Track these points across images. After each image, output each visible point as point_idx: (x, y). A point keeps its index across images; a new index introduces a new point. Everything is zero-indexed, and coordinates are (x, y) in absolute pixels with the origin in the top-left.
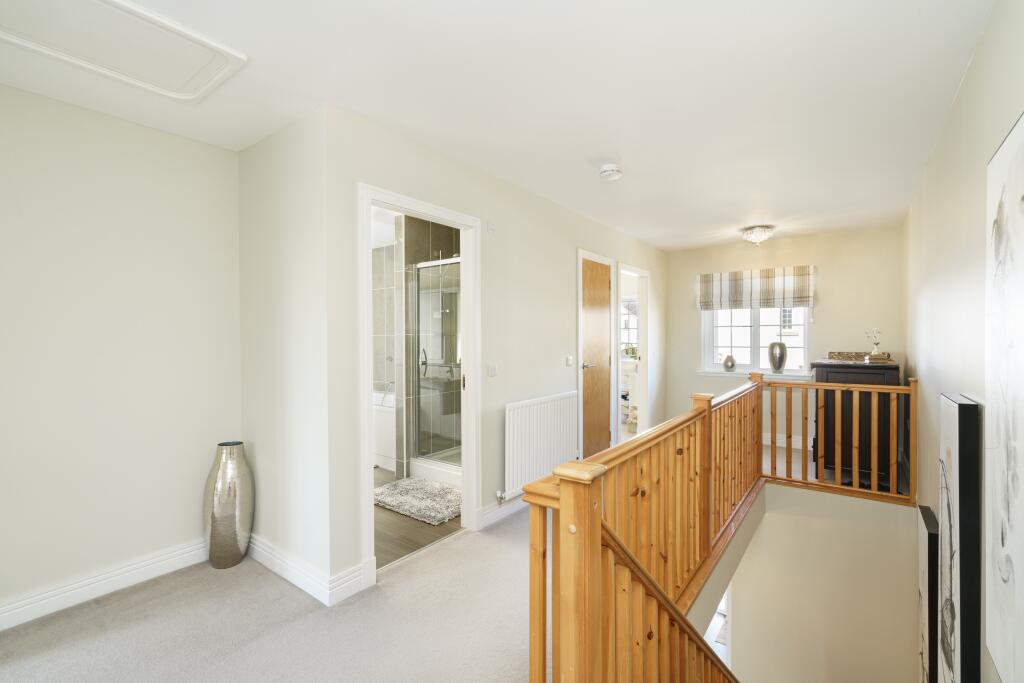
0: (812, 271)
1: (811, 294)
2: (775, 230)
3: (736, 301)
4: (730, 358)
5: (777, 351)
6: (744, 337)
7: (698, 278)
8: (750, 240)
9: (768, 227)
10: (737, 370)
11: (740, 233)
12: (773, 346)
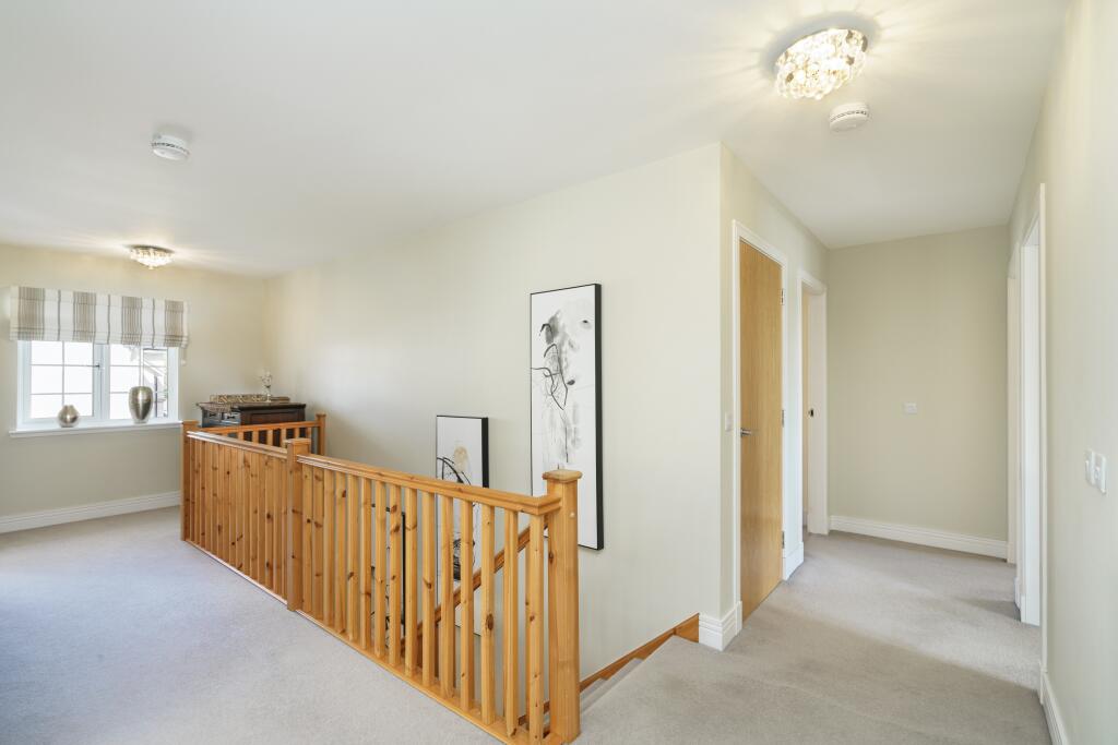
0: (186, 309)
1: (186, 334)
2: (173, 255)
3: (84, 331)
4: (66, 410)
5: (141, 397)
6: (82, 380)
7: (15, 290)
8: (140, 260)
9: (166, 251)
10: (80, 425)
11: (127, 250)
12: (135, 392)
